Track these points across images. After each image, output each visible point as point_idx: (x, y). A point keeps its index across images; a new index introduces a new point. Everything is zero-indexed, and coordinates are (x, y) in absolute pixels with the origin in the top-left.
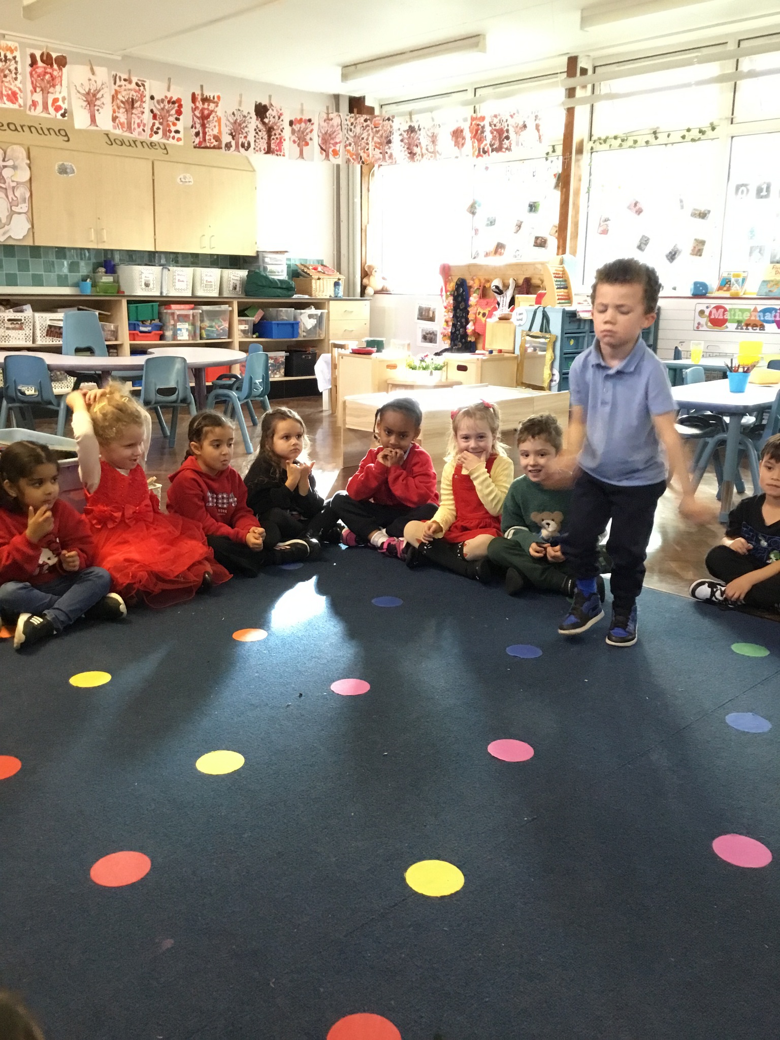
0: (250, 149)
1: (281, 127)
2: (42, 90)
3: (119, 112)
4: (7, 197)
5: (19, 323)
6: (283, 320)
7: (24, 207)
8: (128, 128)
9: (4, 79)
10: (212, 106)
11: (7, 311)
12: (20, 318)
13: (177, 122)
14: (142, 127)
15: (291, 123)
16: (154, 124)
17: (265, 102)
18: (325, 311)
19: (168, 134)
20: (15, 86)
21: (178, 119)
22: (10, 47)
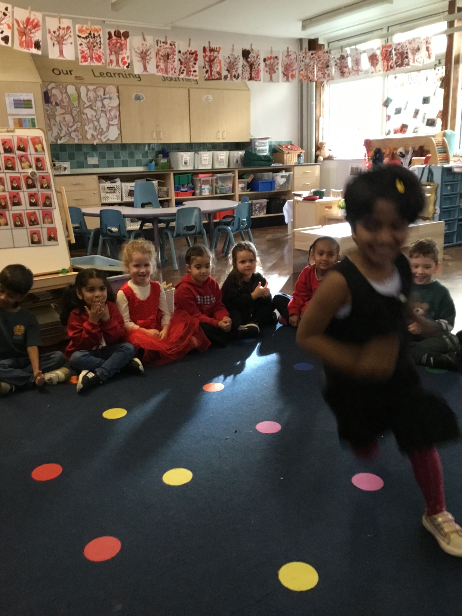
0: (239, 78)
1: (258, 63)
2: (115, 53)
3: (160, 62)
4: (106, 115)
5: (113, 189)
6: (266, 180)
7: (116, 121)
8: (165, 71)
9: (93, 48)
10: (216, 54)
11: (107, 182)
12: (113, 186)
14: (173, 71)
15: (265, 60)
16: (181, 68)
17: (248, 48)
18: (292, 173)
19: (189, 73)
20: (100, 52)
21: (195, 64)
22: (97, 29)
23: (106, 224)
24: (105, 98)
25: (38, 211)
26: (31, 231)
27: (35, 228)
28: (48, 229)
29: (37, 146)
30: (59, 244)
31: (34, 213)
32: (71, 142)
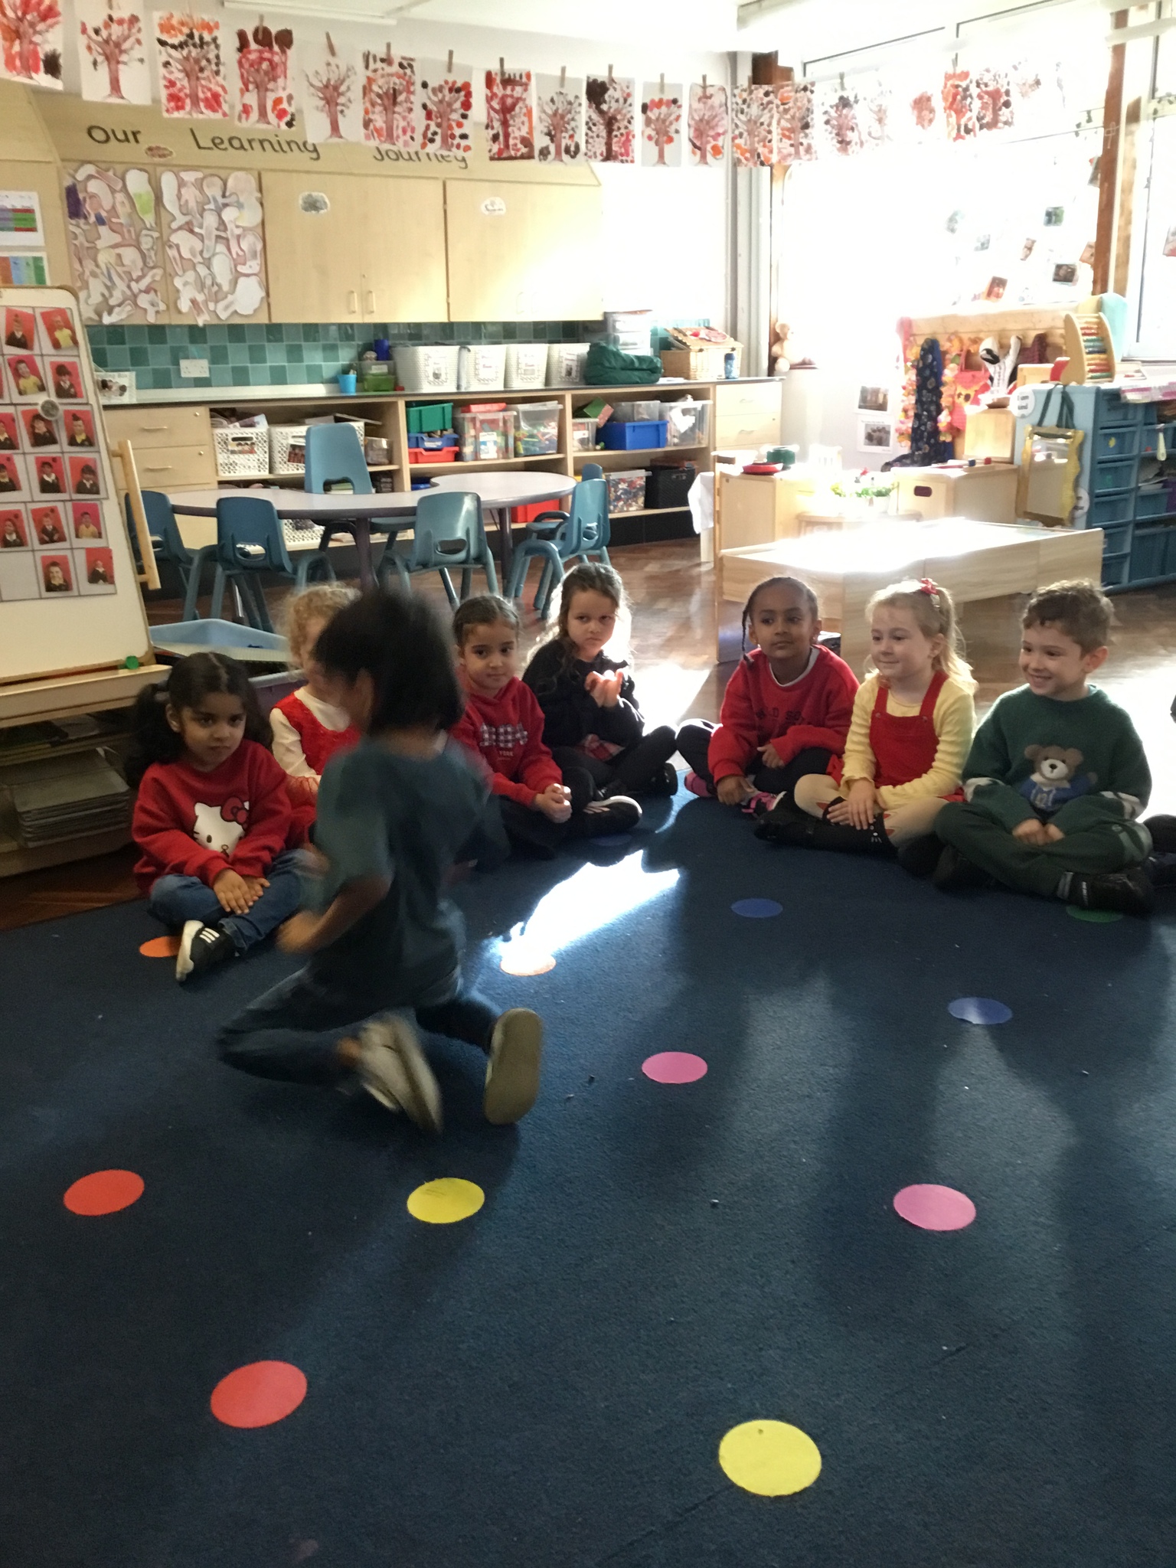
0: (578, 156)
1: (629, 116)
2: (257, 87)
3: (373, 113)
4: (229, 250)
5: (249, 442)
6: (643, 420)
7: (254, 266)
8: (387, 136)
9: (200, 75)
10: (519, 89)
11: (231, 426)
12: (250, 435)
13: (464, 121)
14: (409, 134)
15: (645, 108)
16: (428, 127)
17: (601, 75)
18: (709, 403)
19: (450, 140)
20: (217, 84)
21: (464, 116)
22: (208, 23)
23: (232, 536)
24: (226, 205)
25: (63, 505)
26: (44, 558)
27: (54, 550)
28: (90, 552)
29: (58, 334)
30: (118, 591)
31: (53, 510)
32: (137, 320)
